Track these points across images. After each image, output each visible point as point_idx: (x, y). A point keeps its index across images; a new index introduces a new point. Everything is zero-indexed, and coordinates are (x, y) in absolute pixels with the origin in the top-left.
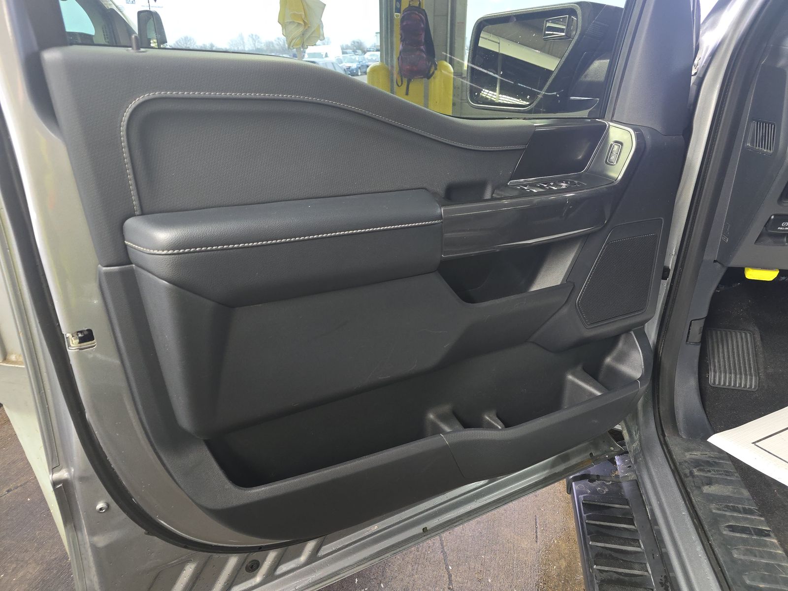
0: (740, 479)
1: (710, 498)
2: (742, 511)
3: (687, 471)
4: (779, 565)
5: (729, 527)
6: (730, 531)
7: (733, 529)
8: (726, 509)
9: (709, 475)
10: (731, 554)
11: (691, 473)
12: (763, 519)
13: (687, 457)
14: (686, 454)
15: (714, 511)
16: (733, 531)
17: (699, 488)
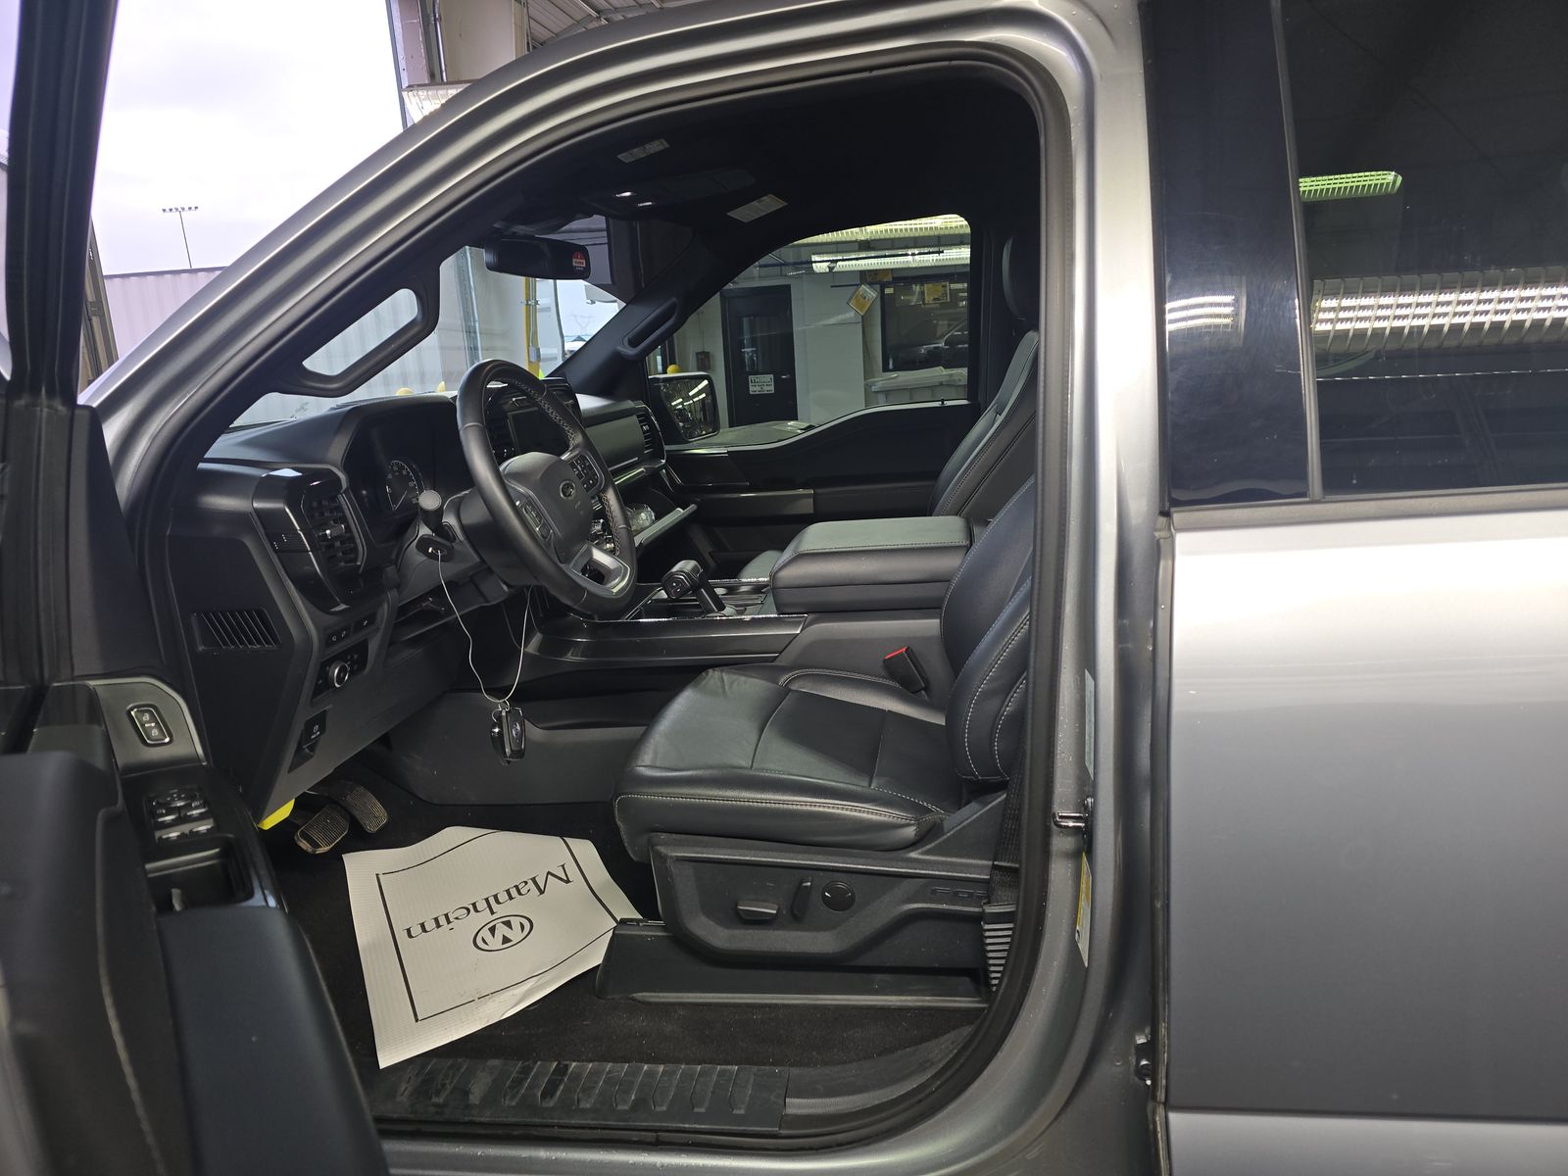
0: (468, 1060)
1: (491, 1098)
2: (523, 1076)
3: (432, 1109)
4: (608, 1073)
5: (544, 1096)
6: (551, 1097)
7: (548, 1093)
8: (515, 1090)
9: (449, 1088)
10: (584, 1111)
11: (437, 1105)
12: (539, 1063)
13: (405, 1100)
14: (399, 1099)
15: (514, 1104)
16: (552, 1095)
17: (468, 1107)
